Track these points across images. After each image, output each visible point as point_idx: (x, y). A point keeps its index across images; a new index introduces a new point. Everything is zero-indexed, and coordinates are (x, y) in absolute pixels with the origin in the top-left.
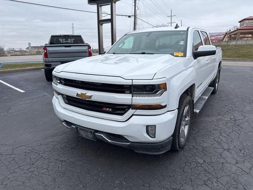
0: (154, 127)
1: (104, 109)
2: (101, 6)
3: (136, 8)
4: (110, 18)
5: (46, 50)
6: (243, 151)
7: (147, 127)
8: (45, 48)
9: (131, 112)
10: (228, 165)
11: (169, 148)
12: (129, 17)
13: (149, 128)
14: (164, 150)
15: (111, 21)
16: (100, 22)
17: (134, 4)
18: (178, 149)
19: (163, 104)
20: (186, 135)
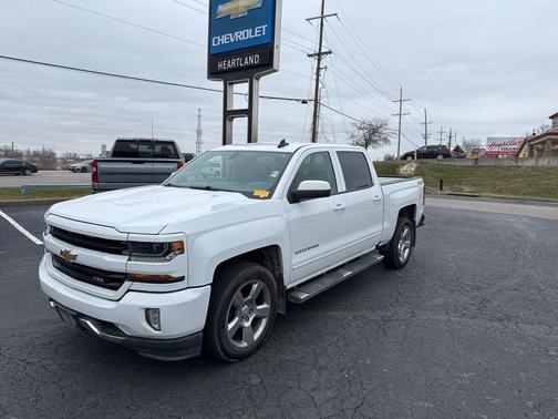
0: (157, 311)
1: (95, 278)
3: (320, 85)
4: (246, 107)
5: (96, 167)
6: (345, 372)
7: (147, 310)
8: (95, 163)
9: (127, 284)
12: (304, 102)
13: (150, 312)
16: (229, 115)
17: (315, 77)
18: (225, 357)
19: (175, 275)
20: (257, 336)
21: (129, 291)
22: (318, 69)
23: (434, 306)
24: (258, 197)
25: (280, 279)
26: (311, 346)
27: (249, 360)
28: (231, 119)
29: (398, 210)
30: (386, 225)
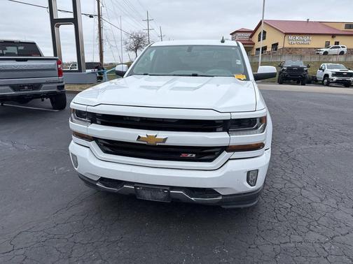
0: (256, 172)
1: (183, 155)
3: (101, 5)
7: (249, 172)
12: (91, 16)
13: (251, 174)
15: (74, 21)
16: (56, 22)
21: (229, 159)
24: (240, 79)
28: (58, 26)
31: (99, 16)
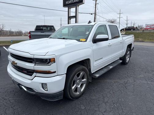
2: (71, 8)
3: (96, 9)
4: (75, 15)
5: (30, 34)
6: (115, 104)
7: (42, 84)
8: (30, 33)
9: (34, 74)
10: (98, 112)
11: (61, 97)
12: (92, 14)
14: (57, 99)
15: (75, 17)
16: (70, 18)
17: (95, 6)
18: (72, 99)
19: (52, 71)
20: (82, 90)
21: (35, 76)
22: (96, 4)
23: (141, 77)
24: (82, 41)
25: (90, 70)
26: (101, 93)
27: (80, 98)
28: (70, 19)
29: (127, 45)
30: (123, 51)
31: (95, 14)
